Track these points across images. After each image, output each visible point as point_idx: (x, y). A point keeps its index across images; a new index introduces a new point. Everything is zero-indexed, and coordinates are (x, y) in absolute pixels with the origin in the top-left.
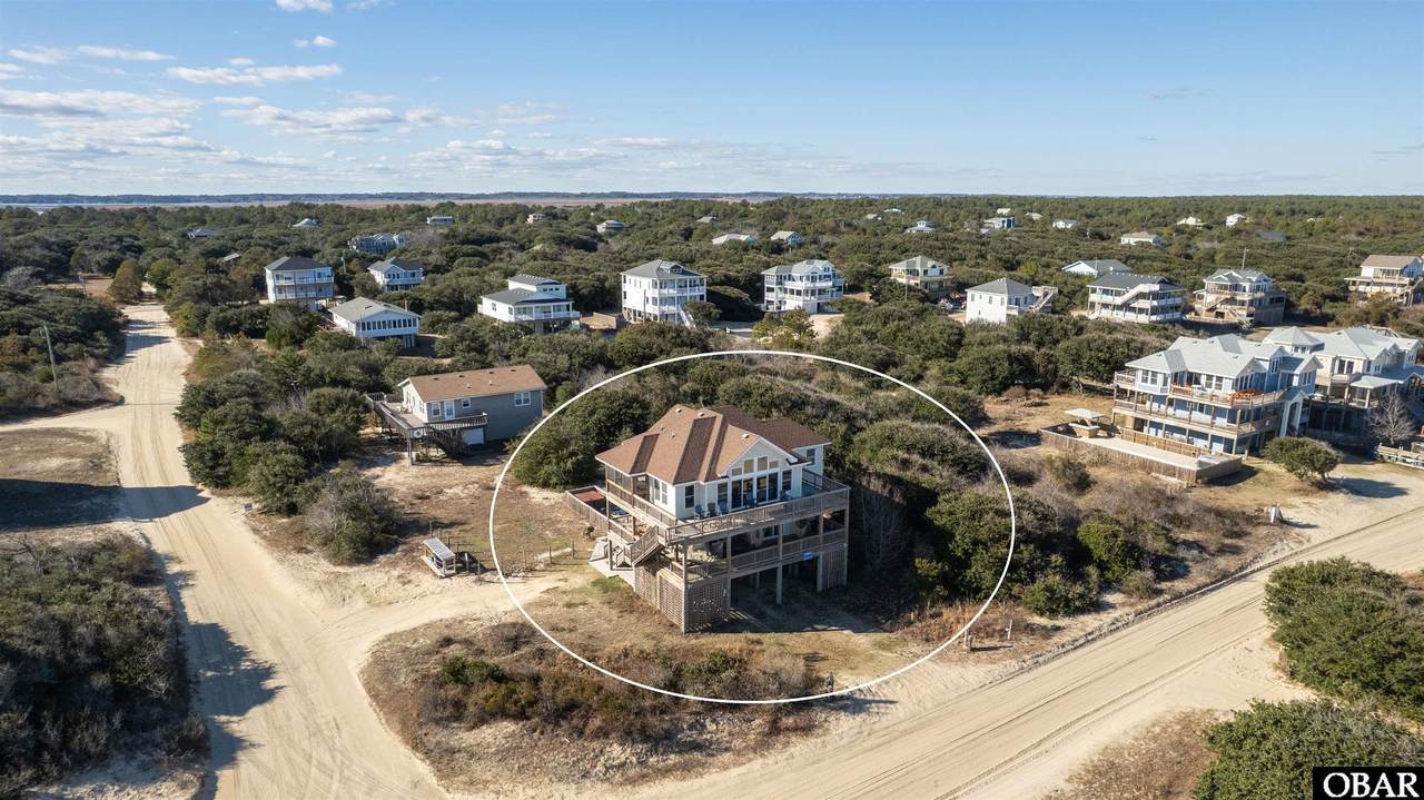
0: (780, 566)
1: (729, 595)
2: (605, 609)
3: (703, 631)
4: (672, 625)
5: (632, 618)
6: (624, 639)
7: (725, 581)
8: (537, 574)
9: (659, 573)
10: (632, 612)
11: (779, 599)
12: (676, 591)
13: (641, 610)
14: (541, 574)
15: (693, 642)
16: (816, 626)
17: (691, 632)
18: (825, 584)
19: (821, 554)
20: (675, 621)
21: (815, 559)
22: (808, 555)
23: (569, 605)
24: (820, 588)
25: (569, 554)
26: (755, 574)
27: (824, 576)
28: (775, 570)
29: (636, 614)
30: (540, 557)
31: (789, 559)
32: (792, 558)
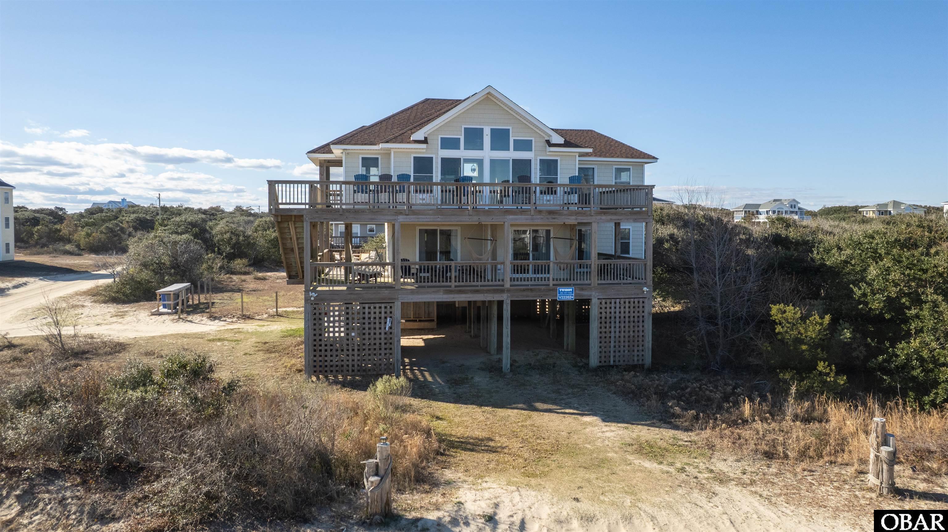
0: (506, 298)
7: (388, 303)
11: (506, 363)
18: (604, 356)
19: (595, 296)
21: (581, 304)
22: (566, 294)
31: (524, 290)
32: (531, 290)
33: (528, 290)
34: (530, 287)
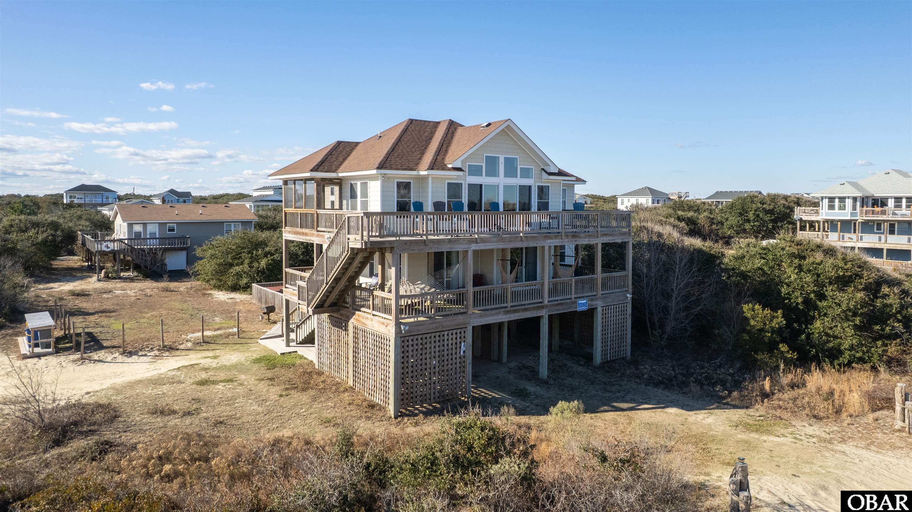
0: (544, 313)
1: (469, 354)
2: (263, 387)
3: (428, 414)
4: (372, 406)
5: (305, 397)
6: (282, 426)
7: (463, 328)
8: (178, 353)
9: (352, 322)
10: (304, 390)
11: (544, 371)
12: (380, 340)
13: (322, 386)
14: (184, 353)
15: (411, 430)
16: (615, 404)
17: (403, 415)
18: (604, 354)
19: (599, 304)
20: (377, 399)
21: (591, 313)
22: (582, 305)
23: (203, 383)
24: (598, 359)
25: (233, 334)
26: (500, 325)
27: (604, 341)
28: (537, 320)
29: (312, 392)
30: (190, 336)
31: (557, 305)
32: (561, 304)
33: (559, 304)
34: (559, 302)
